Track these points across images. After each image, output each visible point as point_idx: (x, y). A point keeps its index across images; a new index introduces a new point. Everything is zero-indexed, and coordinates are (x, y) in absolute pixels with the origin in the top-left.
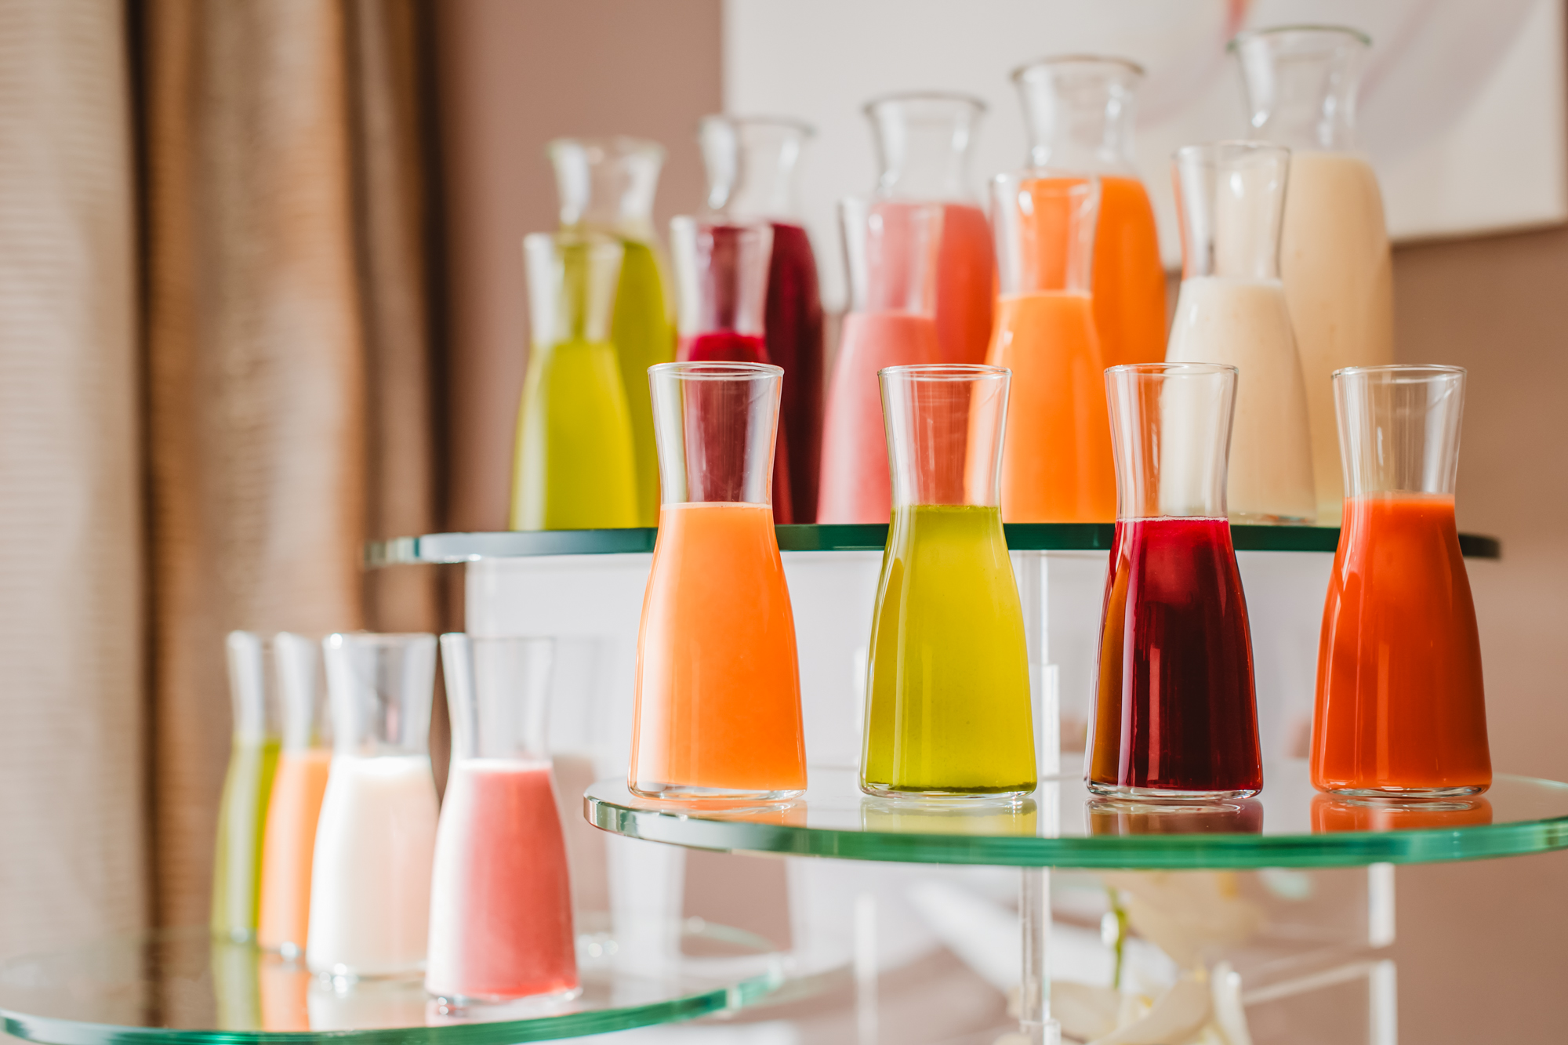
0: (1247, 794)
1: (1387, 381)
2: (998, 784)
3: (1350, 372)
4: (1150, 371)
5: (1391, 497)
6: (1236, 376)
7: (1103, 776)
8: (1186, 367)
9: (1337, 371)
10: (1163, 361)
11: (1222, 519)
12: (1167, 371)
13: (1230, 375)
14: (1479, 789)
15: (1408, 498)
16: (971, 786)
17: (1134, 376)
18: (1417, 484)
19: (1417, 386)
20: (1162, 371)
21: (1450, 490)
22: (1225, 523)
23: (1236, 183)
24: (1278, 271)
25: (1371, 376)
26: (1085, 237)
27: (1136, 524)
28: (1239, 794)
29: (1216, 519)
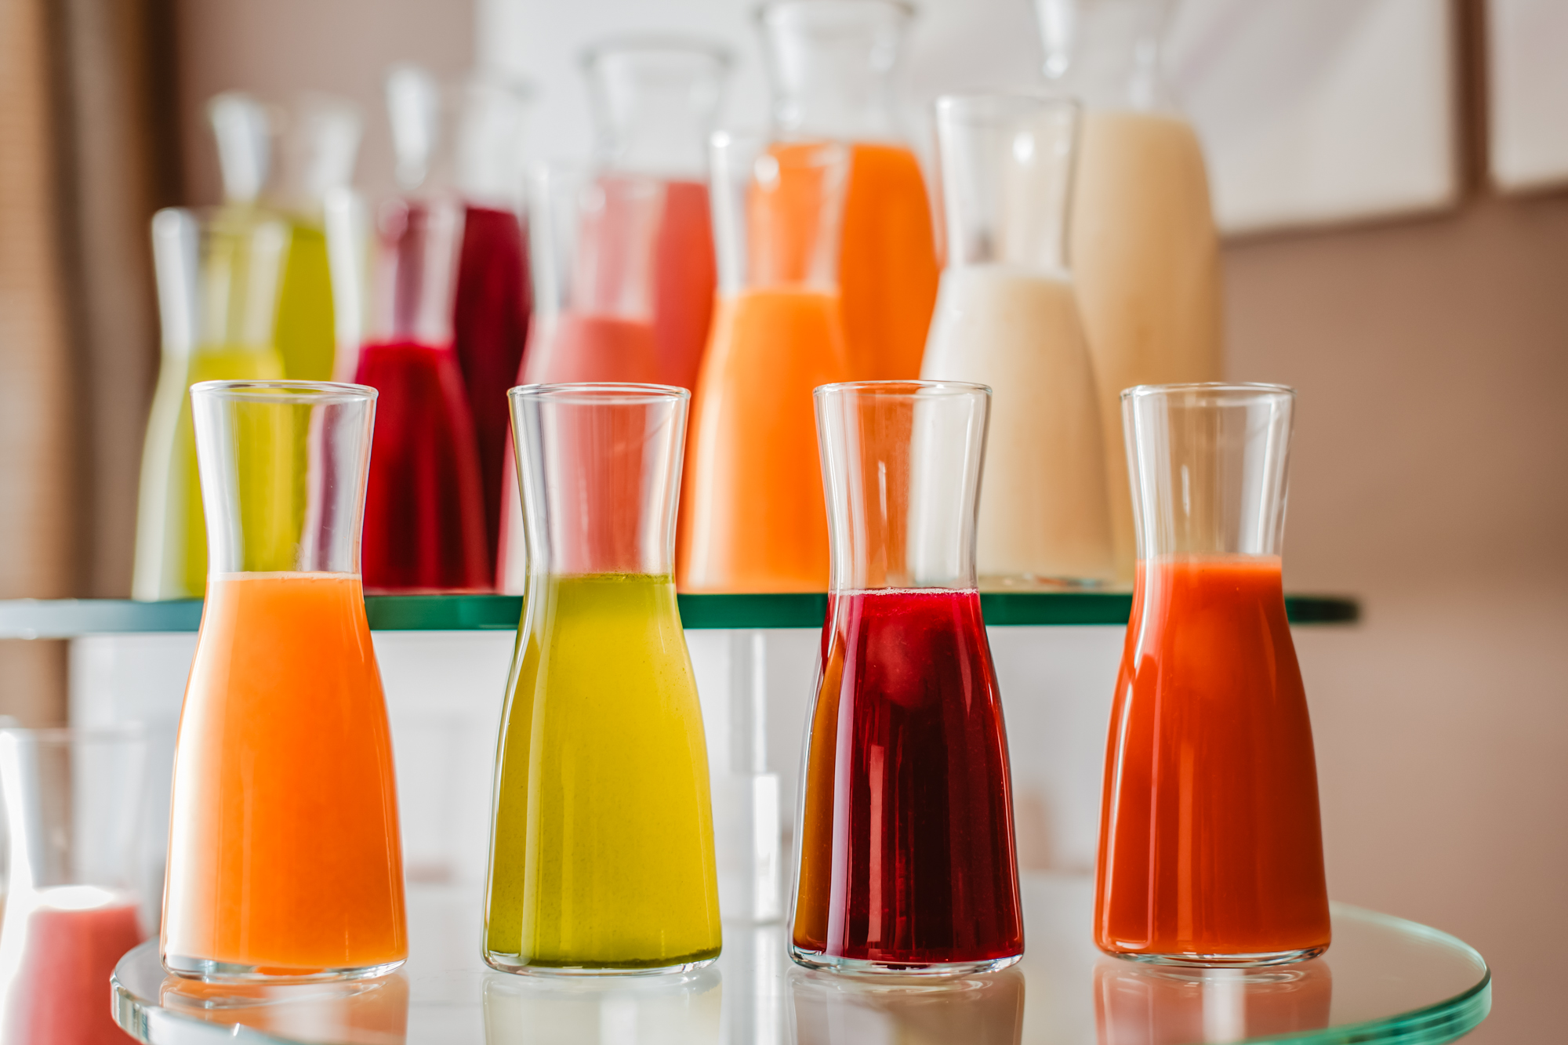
0: (1001, 964)
1: (1191, 402)
2: (663, 955)
3: (1140, 392)
4: (873, 391)
5: (1195, 562)
6: (988, 399)
7: (809, 939)
8: (940, 386)
9: (1127, 391)
10: (917, 378)
11: (968, 591)
12: (921, 391)
13: (982, 396)
14: (1312, 953)
15: (1220, 562)
16: (622, 959)
17: (851, 401)
18: (1233, 543)
19: (1232, 410)
20: (913, 390)
21: (1276, 550)
22: (974, 596)
23: (1024, 149)
24: (1066, 257)
25: (1171, 396)
26: (831, 215)
27: (852, 598)
28: (990, 965)
29: (959, 591)
